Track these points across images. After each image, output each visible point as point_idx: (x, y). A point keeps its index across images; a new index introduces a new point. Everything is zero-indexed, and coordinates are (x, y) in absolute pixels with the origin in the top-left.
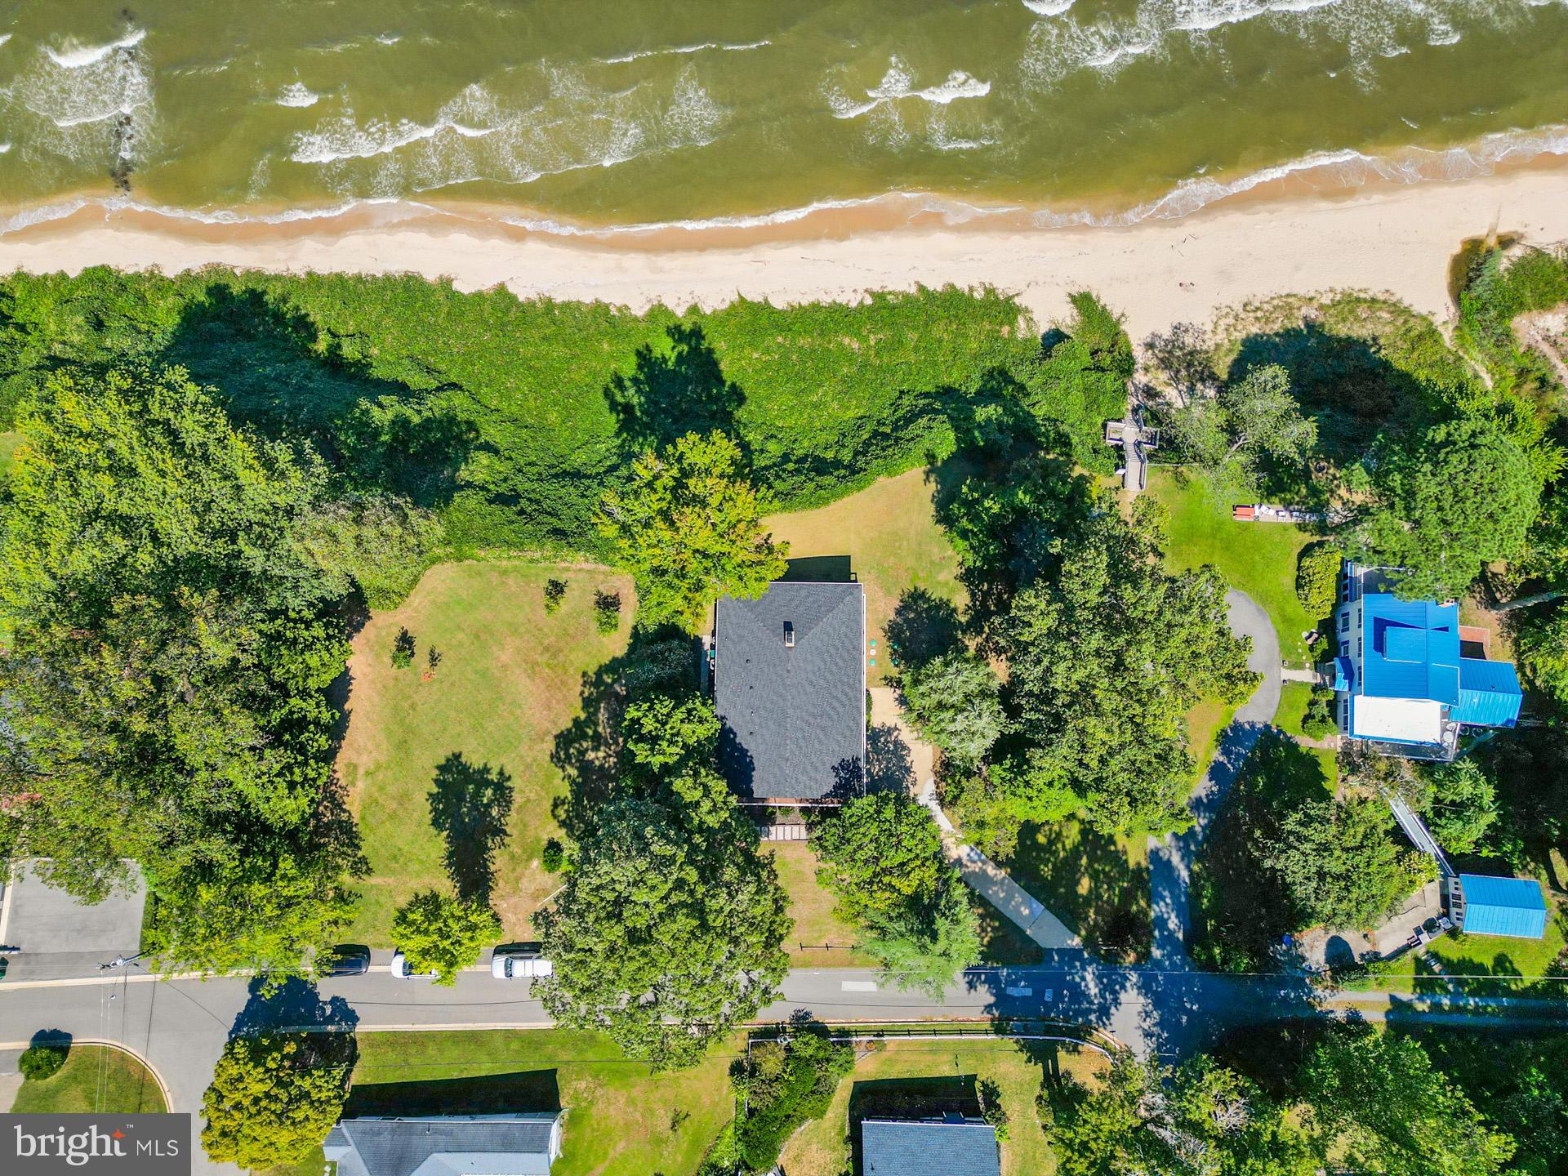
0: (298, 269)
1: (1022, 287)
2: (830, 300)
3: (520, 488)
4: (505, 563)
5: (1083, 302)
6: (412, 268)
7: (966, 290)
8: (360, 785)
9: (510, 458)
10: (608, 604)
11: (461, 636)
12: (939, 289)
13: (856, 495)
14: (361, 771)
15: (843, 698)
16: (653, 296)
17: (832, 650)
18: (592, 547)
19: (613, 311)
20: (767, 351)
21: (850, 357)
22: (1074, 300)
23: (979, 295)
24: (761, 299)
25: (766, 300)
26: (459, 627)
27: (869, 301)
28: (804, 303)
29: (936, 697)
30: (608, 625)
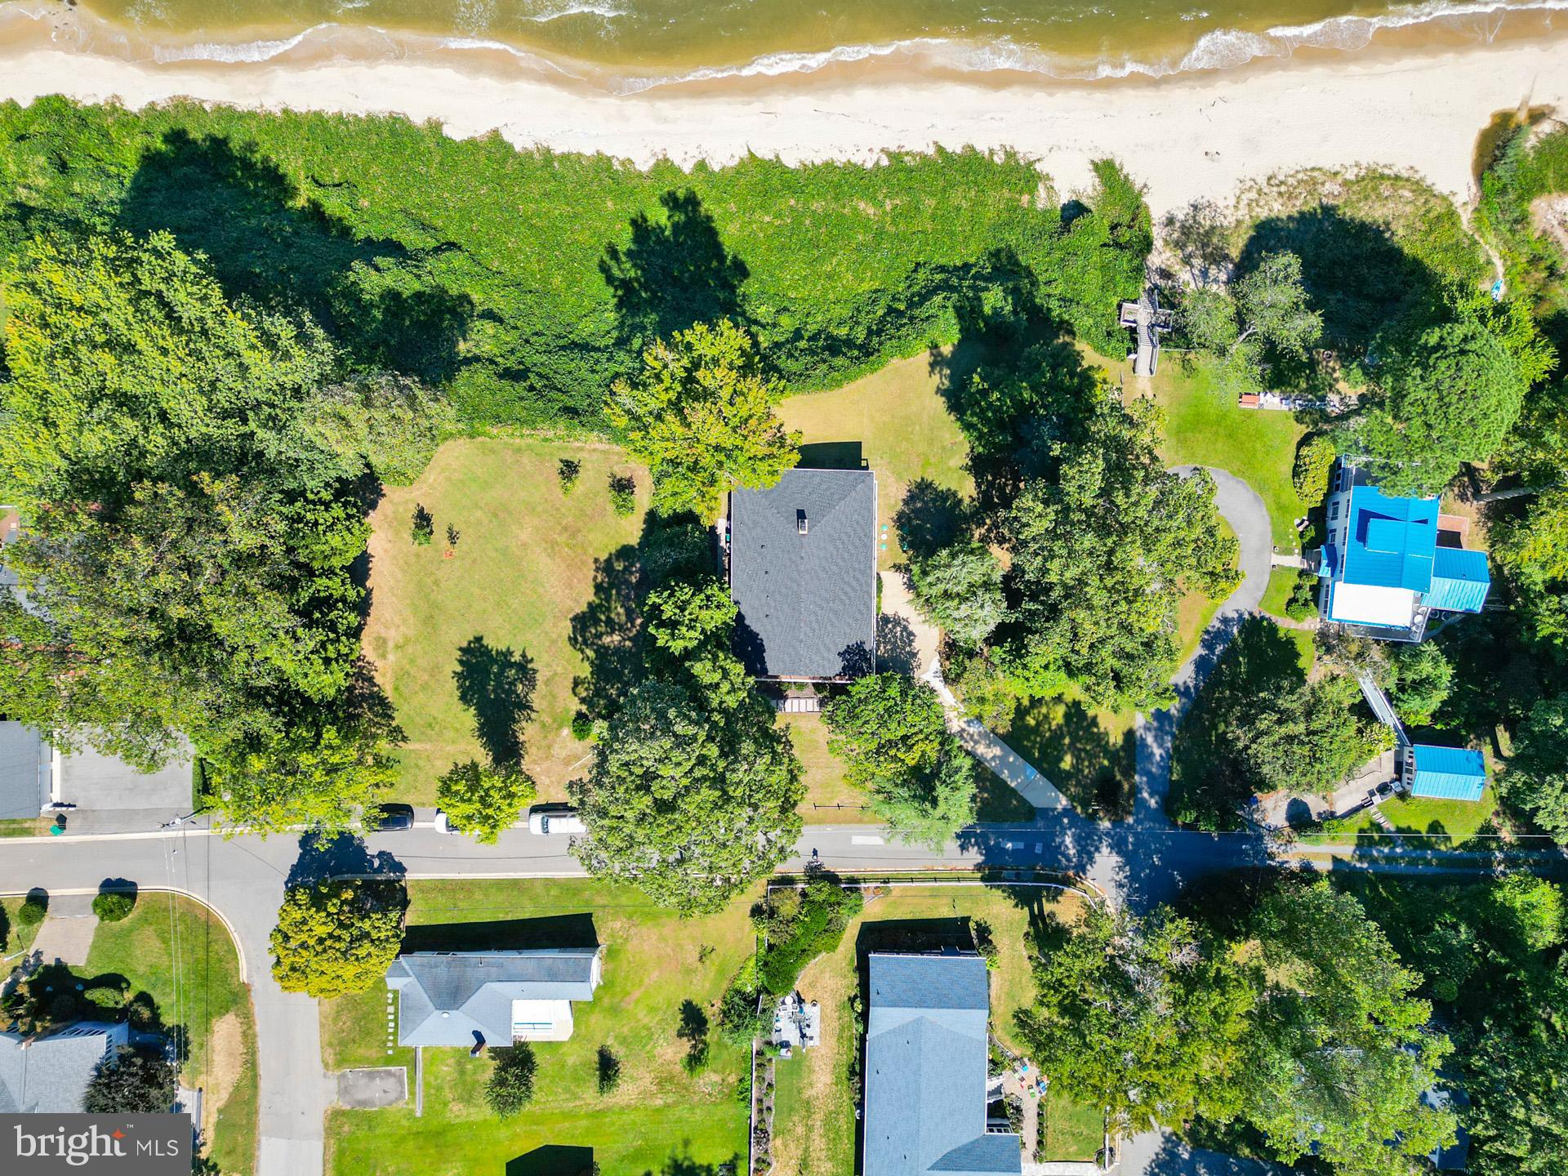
0: (272, 104)
1: (1043, 151)
2: (844, 160)
3: (528, 362)
4: (518, 440)
5: (1106, 170)
6: (398, 108)
7: (987, 153)
8: (391, 657)
9: (515, 328)
10: (622, 486)
11: (479, 514)
12: (958, 151)
13: (870, 377)
14: (391, 644)
15: (855, 584)
16: (658, 149)
17: (845, 538)
18: (605, 427)
19: (616, 166)
20: (779, 215)
21: (864, 224)
22: (1096, 167)
23: (999, 159)
24: (771, 156)
25: (777, 157)
26: (476, 506)
27: (885, 162)
28: (818, 162)
29: (941, 587)
30: (624, 507)
